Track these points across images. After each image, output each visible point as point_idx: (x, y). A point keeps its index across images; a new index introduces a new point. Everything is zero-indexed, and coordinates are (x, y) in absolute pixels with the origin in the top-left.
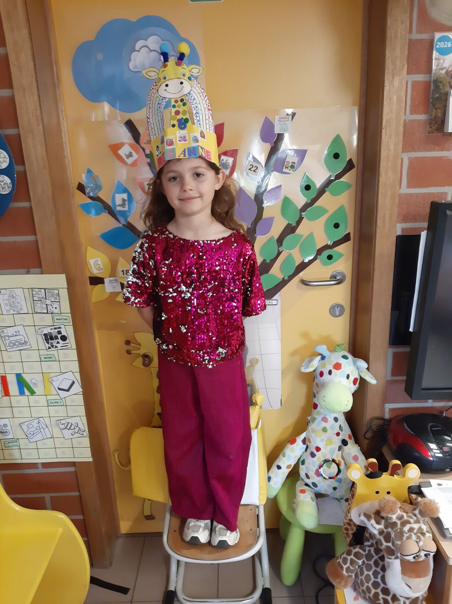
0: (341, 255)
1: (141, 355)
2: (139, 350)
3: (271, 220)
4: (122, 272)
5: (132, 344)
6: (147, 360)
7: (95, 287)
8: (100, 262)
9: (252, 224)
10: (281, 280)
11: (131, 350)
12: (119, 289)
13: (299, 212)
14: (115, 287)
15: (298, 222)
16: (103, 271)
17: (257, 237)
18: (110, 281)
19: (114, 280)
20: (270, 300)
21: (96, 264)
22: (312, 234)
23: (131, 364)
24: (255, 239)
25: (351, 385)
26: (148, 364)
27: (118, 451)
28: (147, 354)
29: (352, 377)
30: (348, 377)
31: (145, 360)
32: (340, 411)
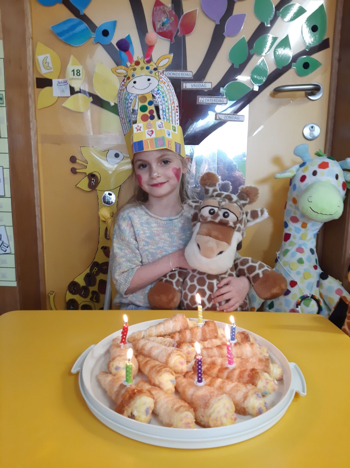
0: (317, 64)
1: (87, 175)
2: (85, 169)
3: (242, 17)
4: (73, 72)
5: (77, 161)
6: (93, 181)
7: (42, 90)
8: (49, 60)
9: (221, 21)
10: (251, 90)
11: (77, 168)
12: (68, 93)
13: (274, 10)
14: (64, 91)
15: (273, 22)
16: (52, 70)
17: (226, 36)
18: (59, 83)
19: (63, 82)
20: (236, 115)
21: (45, 62)
22: (287, 38)
23: (76, 186)
24: (223, 38)
25: (341, 188)
26: (94, 185)
27: (54, 293)
28: (94, 173)
29: (341, 180)
30: (337, 177)
31: (92, 181)
32: (331, 214)
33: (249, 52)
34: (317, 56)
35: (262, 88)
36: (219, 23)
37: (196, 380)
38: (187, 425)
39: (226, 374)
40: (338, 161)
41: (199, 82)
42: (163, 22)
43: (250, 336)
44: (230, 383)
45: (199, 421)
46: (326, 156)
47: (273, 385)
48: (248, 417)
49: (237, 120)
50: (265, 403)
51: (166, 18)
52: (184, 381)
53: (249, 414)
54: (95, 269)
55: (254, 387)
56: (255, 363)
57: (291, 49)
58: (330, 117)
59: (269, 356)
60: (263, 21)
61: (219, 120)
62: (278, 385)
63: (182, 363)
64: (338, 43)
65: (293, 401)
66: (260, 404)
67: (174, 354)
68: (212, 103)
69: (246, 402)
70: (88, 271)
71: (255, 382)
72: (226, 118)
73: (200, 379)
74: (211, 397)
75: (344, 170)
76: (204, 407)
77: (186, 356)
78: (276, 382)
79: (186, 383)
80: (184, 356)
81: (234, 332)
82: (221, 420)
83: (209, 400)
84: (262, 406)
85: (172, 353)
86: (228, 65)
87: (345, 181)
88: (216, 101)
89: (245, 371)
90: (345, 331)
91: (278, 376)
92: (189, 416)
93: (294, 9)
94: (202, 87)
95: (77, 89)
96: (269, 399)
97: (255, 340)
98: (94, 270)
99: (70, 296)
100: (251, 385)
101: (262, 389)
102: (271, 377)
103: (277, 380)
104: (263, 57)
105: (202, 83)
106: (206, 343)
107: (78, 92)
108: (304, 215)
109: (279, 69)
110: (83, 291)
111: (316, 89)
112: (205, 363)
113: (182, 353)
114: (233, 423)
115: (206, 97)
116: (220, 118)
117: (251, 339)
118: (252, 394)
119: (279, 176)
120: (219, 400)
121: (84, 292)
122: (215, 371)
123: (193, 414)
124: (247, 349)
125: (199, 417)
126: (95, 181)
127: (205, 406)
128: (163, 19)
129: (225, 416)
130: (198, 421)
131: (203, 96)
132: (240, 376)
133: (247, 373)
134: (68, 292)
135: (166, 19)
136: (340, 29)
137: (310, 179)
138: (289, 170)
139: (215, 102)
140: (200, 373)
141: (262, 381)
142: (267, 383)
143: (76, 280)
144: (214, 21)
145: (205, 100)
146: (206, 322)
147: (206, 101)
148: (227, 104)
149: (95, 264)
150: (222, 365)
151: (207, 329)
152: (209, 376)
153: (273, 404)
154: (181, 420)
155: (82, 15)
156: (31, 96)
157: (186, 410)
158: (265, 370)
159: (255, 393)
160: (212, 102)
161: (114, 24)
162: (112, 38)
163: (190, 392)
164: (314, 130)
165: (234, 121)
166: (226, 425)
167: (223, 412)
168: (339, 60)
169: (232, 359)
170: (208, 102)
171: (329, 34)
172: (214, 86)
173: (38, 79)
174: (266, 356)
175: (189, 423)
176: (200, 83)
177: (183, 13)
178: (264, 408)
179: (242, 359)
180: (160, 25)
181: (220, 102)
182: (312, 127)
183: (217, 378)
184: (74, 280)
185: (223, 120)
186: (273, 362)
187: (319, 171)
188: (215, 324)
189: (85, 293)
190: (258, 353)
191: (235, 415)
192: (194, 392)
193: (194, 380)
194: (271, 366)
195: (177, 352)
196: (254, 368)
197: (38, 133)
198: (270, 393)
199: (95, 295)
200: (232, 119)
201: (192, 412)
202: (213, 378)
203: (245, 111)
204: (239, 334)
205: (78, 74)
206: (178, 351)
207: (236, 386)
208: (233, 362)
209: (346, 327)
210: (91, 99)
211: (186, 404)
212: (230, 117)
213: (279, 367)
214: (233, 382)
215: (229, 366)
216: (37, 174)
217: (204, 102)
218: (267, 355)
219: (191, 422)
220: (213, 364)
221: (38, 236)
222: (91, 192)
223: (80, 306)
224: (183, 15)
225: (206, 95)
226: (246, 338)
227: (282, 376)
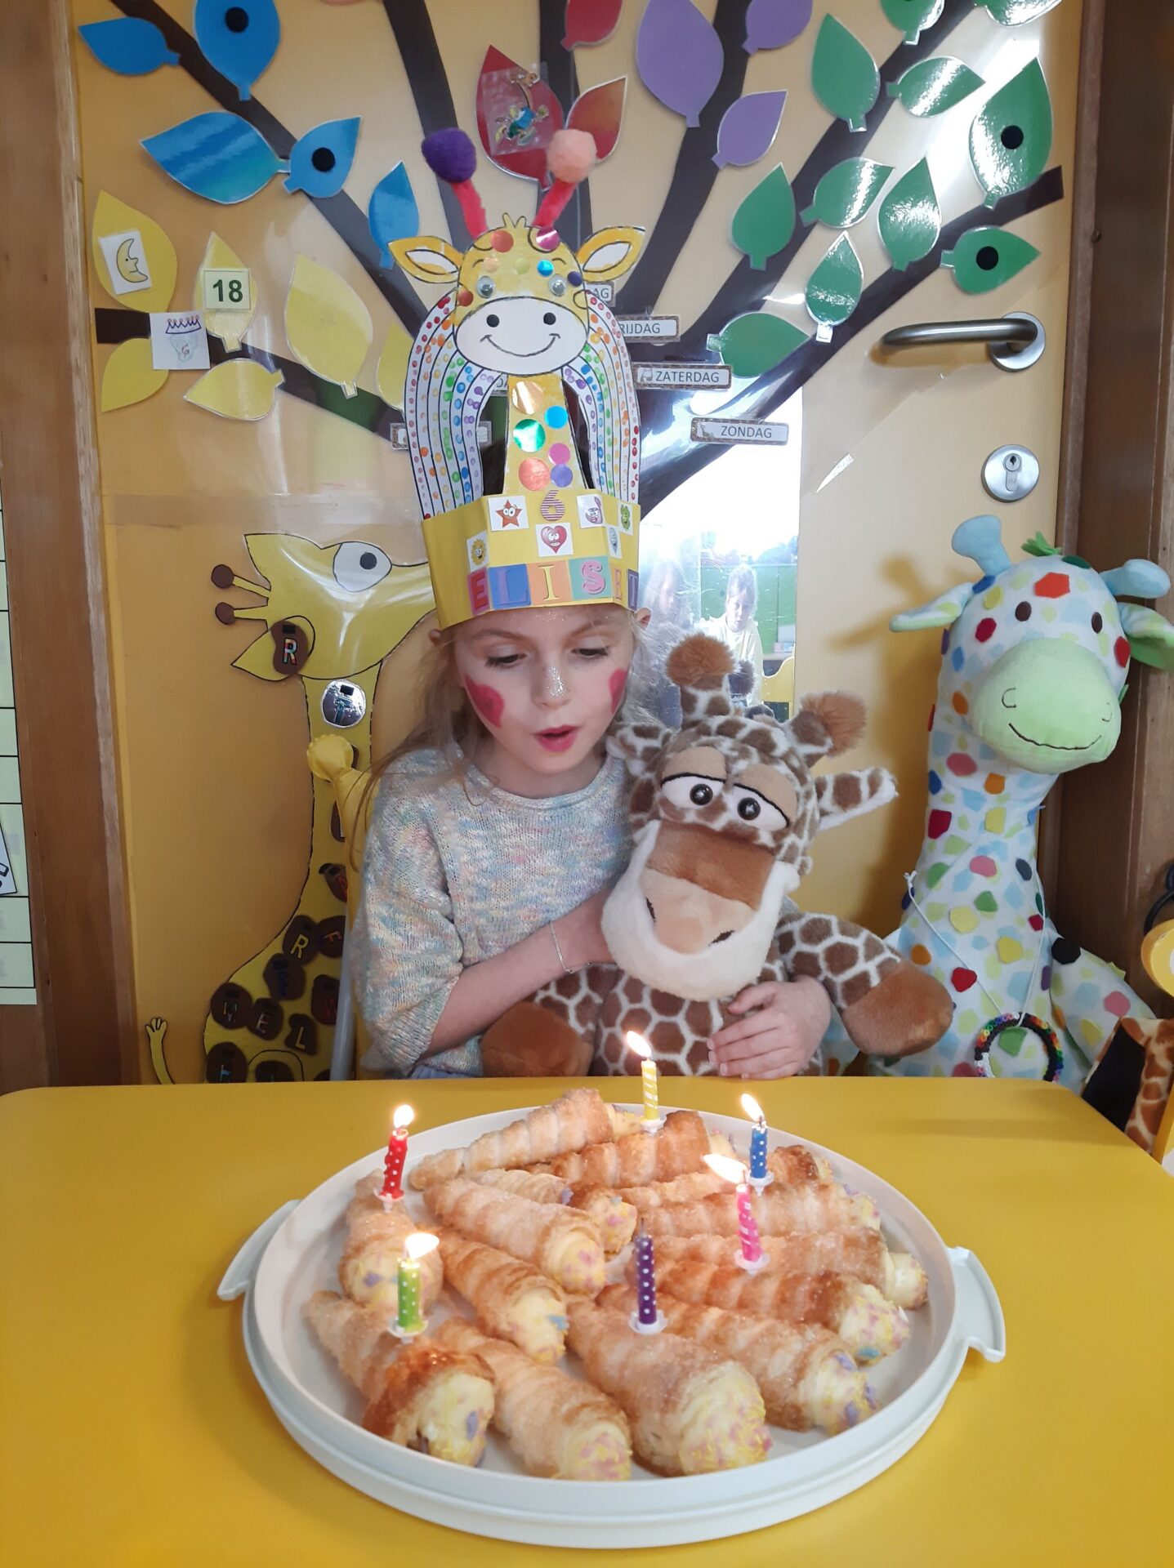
0: (1024, 253)
1: (269, 626)
2: (264, 606)
3: (771, 104)
4: (217, 288)
5: (237, 581)
6: (290, 646)
7: (115, 350)
9: (701, 116)
10: (807, 340)
11: (235, 607)
12: (201, 357)
13: (878, 79)
14: (188, 351)
15: (874, 117)
16: (147, 284)
17: (721, 167)
18: (172, 324)
19: (185, 323)
20: (761, 423)
21: (123, 255)
22: (922, 169)
23: (232, 665)
24: (712, 173)
25: (1110, 659)
26: (294, 662)
27: (164, 1024)
28: (293, 621)
29: (1112, 631)
30: (1097, 623)
31: (286, 646)
32: (1079, 746)
33: (798, 219)
34: (1022, 227)
35: (843, 334)
36: (697, 124)
37: (636, 1314)
38: (606, 1470)
39: (736, 1288)
40: (1099, 570)
41: (636, 316)
42: (513, 121)
43: (817, 1161)
44: (749, 1321)
45: (645, 1452)
46: (1061, 554)
47: (893, 1325)
48: (811, 1435)
49: (764, 439)
50: (868, 1389)
51: (522, 110)
52: (593, 1318)
53: (814, 1427)
54: (302, 942)
55: (828, 1333)
56: (833, 1250)
57: (936, 205)
58: (1071, 424)
59: (882, 1227)
60: (843, 116)
61: (704, 439)
62: (909, 1326)
63: (588, 1259)
64: (1089, 186)
65: (961, 1378)
66: (850, 1391)
67: (561, 1229)
68: (682, 386)
69: (802, 1385)
70: (276, 947)
71: (833, 1318)
72: (726, 432)
73: (647, 1311)
74: (685, 1373)
75: (1120, 599)
76: (662, 1405)
77: (603, 1235)
78: (903, 1314)
79: (601, 1326)
80: (597, 1234)
81: (763, 1148)
82: (719, 1451)
83: (676, 1384)
84: (858, 1399)
85: (554, 1223)
86: (732, 262)
87: (1124, 636)
88: (693, 378)
89: (798, 1279)
90: (1135, 1136)
91: (911, 1297)
92: (613, 1436)
93: (945, 77)
94: (647, 334)
95: (231, 345)
96: (878, 1375)
97: (835, 1171)
98: (297, 945)
99: (216, 1034)
100: (817, 1326)
101: (858, 1340)
102: (886, 1298)
103: (907, 1309)
104: (845, 233)
105: (647, 319)
106: (669, 1187)
107: (234, 355)
108: (990, 752)
109: (899, 272)
110: (262, 1017)
111: (1021, 336)
112: (666, 1256)
113: (587, 1225)
114: (760, 1459)
115: (659, 367)
116: (708, 435)
117: (823, 1172)
118: (823, 1360)
119: (905, 622)
120: (711, 1381)
121: (264, 1019)
122: (700, 1282)
123: (623, 1432)
124: (808, 1206)
125: (647, 1441)
126: (295, 648)
127: (667, 1402)
128: (513, 112)
129: (733, 1435)
130: (641, 1453)
131: (650, 363)
132: (783, 1301)
133: (804, 1289)
134: (210, 1019)
135: (521, 113)
136: (1094, 137)
137: (1008, 631)
138: (939, 602)
139: (689, 383)
140: (648, 1291)
141: (856, 1312)
142: (874, 1319)
143: (236, 979)
144: (684, 117)
145: (656, 375)
146: (668, 1116)
147: (662, 377)
148: (727, 387)
149: (301, 925)
150: (723, 1261)
151: (672, 1137)
152: (679, 1299)
153: (894, 1391)
154: (585, 1452)
155: (245, 103)
156: (78, 369)
157: (600, 1419)
158: (868, 1274)
159: (832, 1354)
160: (681, 383)
161: (351, 129)
162: (343, 179)
163: (613, 1357)
164: (1019, 469)
165: (756, 442)
166: (735, 1466)
167: (724, 1425)
168: (1097, 240)
169: (756, 1240)
170: (667, 382)
171: (1059, 156)
172: (683, 330)
173: (99, 312)
174: (871, 1229)
175: (609, 1463)
176: (639, 319)
177: (577, 93)
178: (863, 1405)
179: (790, 1240)
180: (503, 131)
181: (706, 383)
182: (1013, 459)
183: (705, 1307)
184: (230, 981)
185: (718, 440)
186: (895, 1247)
187: (1038, 604)
188: (699, 1121)
189: (266, 1023)
190: (845, 1218)
191: (767, 1432)
192: (630, 1355)
193: (628, 1314)
194: (888, 1260)
195: (571, 1222)
196: (830, 1268)
197: (105, 491)
198: (885, 1355)
199: (302, 1028)
200: (746, 438)
201: (622, 1422)
202: (694, 1305)
203: (791, 411)
204: (781, 1156)
205: (236, 296)
206: (576, 1219)
207: (770, 1331)
208: (759, 1252)
209: (1139, 1122)
210: (279, 377)
211: (602, 1398)
212: (740, 428)
213: (913, 1266)
214: (758, 1320)
215: (745, 1264)
216: (103, 628)
217: (654, 381)
218: (874, 1224)
219: (617, 1459)
220: (695, 1257)
221: (108, 833)
222: (283, 683)
223: (252, 1067)
224: (578, 100)
225: (661, 361)
226: (803, 1167)
227: (926, 1295)
